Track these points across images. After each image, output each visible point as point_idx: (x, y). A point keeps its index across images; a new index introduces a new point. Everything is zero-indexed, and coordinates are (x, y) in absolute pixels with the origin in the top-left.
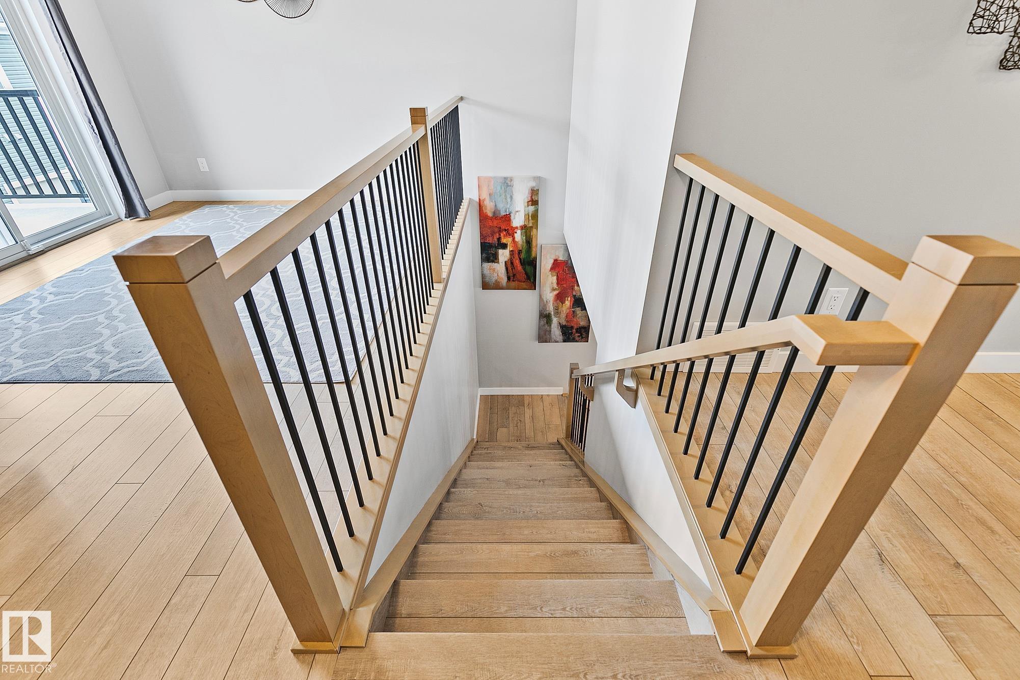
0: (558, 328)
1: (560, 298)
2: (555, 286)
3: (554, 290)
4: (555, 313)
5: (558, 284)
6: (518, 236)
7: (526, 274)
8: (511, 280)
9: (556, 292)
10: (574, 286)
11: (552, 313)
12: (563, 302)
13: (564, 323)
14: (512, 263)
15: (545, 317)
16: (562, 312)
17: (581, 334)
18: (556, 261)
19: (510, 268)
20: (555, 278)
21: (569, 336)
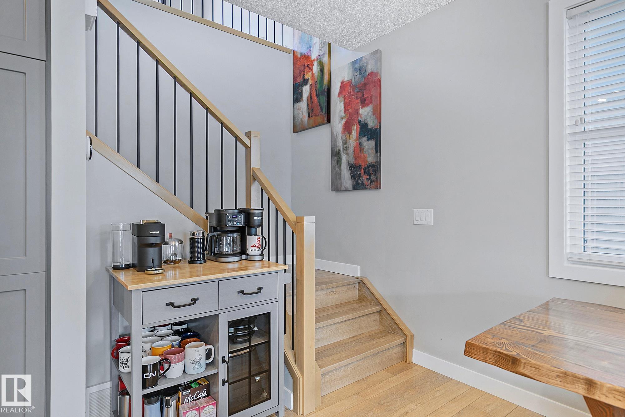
0: (347, 168)
1: (347, 128)
2: (343, 114)
3: (342, 118)
4: (343, 149)
5: (345, 110)
6: (315, 68)
7: (320, 105)
8: (310, 116)
9: (344, 121)
10: (358, 109)
11: (342, 149)
12: (350, 133)
13: (352, 161)
14: (311, 97)
15: (336, 155)
16: (350, 146)
17: (370, 176)
18: (342, 83)
19: (310, 104)
20: (342, 103)
21: (358, 180)
